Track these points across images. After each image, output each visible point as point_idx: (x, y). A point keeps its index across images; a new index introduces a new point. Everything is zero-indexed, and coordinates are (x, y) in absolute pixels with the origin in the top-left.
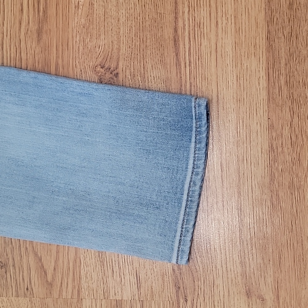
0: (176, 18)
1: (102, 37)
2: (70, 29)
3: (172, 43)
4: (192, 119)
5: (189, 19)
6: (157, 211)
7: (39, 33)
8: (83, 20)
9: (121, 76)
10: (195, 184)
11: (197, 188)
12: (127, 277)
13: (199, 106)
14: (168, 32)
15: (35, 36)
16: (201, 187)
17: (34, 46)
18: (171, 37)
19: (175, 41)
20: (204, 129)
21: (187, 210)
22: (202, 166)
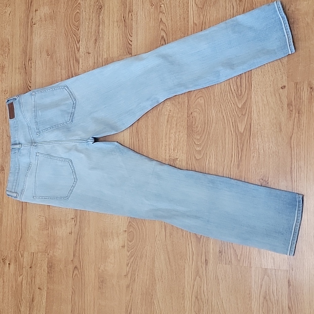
0: (292, 164)
1: (263, 169)
2: (251, 165)
3: (290, 173)
4: (297, 202)
5: (296, 165)
6: (282, 235)
7: (238, 165)
8: (255, 162)
9: (269, 183)
10: (297, 226)
11: (298, 227)
12: (270, 259)
13: (300, 197)
14: (288, 169)
15: (237, 166)
16: (299, 228)
17: (236, 170)
18: (290, 171)
19: (291, 173)
20: (301, 206)
21: (294, 235)
22: (300, 220)
